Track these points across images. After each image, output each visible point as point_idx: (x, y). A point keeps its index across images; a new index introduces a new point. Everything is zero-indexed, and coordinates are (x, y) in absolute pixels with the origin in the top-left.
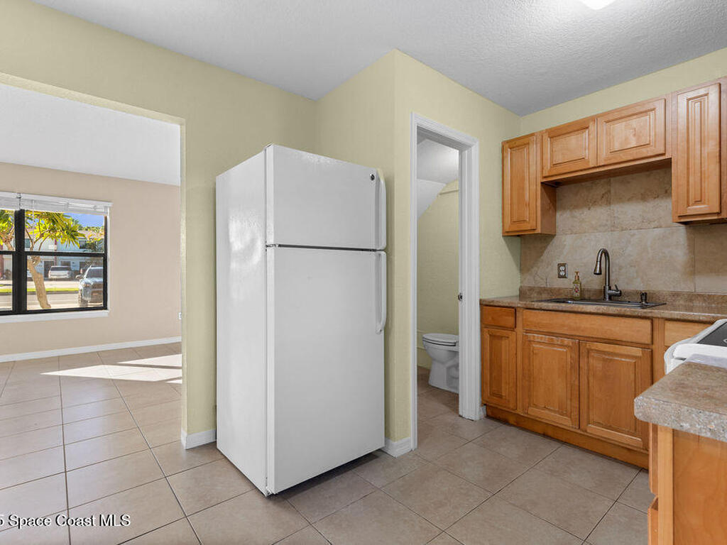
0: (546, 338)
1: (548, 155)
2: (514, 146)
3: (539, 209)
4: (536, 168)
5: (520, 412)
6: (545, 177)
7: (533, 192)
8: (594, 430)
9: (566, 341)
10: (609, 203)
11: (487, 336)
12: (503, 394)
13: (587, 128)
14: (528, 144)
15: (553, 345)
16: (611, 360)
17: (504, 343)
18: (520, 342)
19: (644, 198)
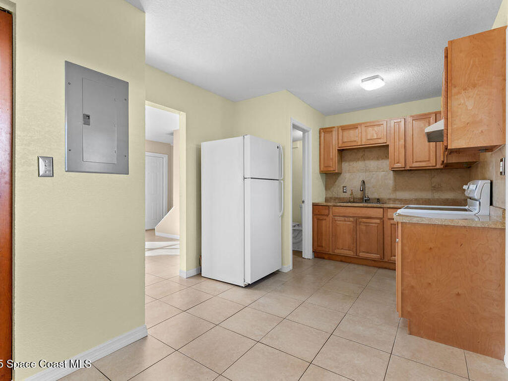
0: (342, 219)
1: (340, 138)
2: (325, 131)
3: (337, 161)
4: (336, 142)
5: (331, 252)
6: (340, 147)
7: (334, 154)
8: (362, 255)
9: (351, 219)
10: (364, 160)
11: (315, 219)
12: (323, 245)
13: (357, 128)
14: (332, 131)
15: (345, 221)
16: (369, 225)
17: (324, 222)
18: (331, 221)
19: (378, 159)
